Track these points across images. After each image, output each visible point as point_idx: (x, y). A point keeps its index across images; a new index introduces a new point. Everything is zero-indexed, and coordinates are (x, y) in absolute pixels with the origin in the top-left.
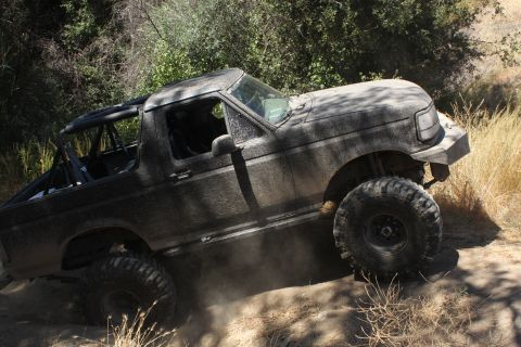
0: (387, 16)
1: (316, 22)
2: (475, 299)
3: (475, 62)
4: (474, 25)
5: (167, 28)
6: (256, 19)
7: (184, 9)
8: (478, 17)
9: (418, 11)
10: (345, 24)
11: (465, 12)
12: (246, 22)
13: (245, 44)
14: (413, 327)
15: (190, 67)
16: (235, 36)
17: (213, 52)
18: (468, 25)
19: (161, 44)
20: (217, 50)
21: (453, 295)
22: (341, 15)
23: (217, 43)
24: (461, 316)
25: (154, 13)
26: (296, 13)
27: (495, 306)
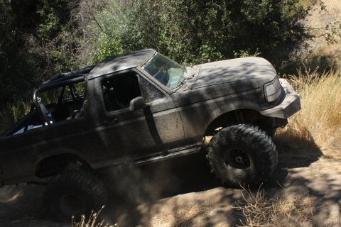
0: (250, 13)
1: (204, 18)
2: (315, 198)
3: (309, 42)
4: (307, 17)
5: (107, 25)
6: (164, 17)
7: (117, 12)
8: (310, 12)
9: (271, 10)
10: (223, 20)
11: (301, 9)
12: (158, 19)
13: (158, 34)
14: (274, 218)
15: (122, 50)
16: (151, 29)
17: (137, 40)
18: (303, 18)
19: (103, 36)
20: (139, 38)
21: (300, 196)
22: (220, 13)
23: (139, 34)
24: (306, 210)
25: (98, 15)
26: (191, 13)
27: (327, 203)
